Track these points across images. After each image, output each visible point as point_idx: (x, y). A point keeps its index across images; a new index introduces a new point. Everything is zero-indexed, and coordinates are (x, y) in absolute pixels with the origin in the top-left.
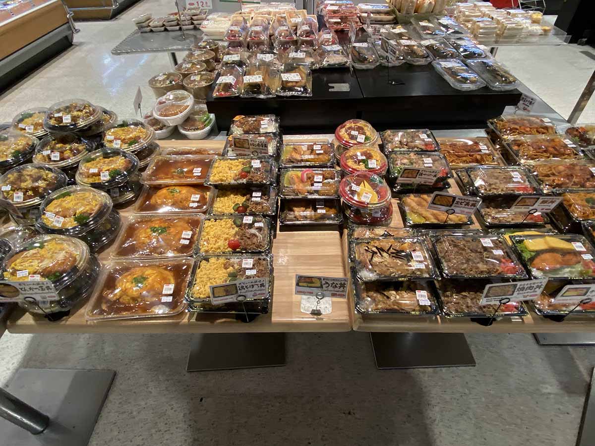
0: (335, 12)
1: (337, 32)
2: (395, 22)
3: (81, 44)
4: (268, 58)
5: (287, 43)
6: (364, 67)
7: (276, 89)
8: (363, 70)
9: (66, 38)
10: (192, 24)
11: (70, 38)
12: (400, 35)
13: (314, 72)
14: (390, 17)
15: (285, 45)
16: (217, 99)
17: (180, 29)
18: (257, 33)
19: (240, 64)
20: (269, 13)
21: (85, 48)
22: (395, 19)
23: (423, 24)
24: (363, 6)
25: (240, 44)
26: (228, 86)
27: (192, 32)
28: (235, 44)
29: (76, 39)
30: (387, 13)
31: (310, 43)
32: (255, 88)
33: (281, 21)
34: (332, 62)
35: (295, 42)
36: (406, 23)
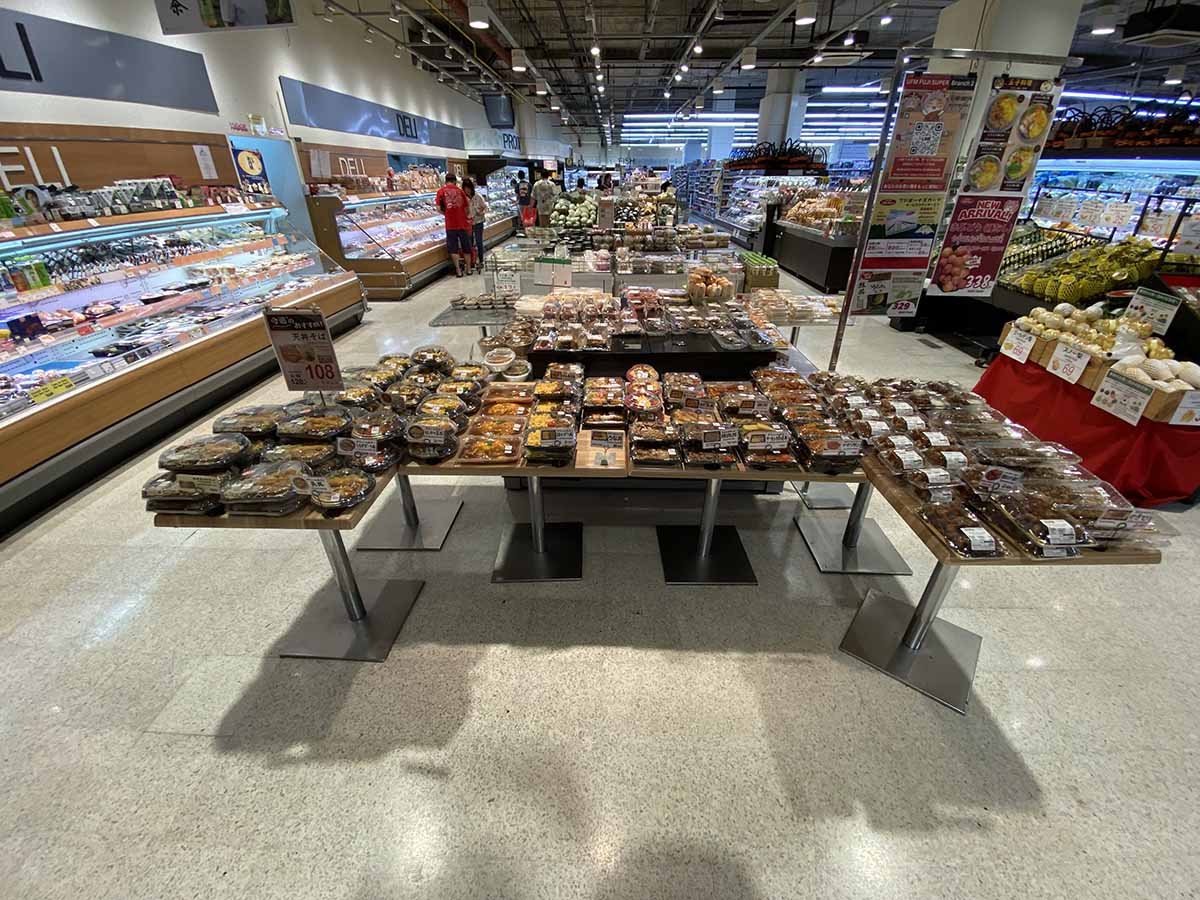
0: (636, 295)
1: (637, 310)
2: (690, 304)
3: (370, 323)
4: (577, 326)
5: (594, 316)
6: (655, 334)
7: (583, 346)
8: (653, 337)
9: (356, 316)
10: (504, 303)
11: (359, 317)
12: (691, 313)
13: (613, 337)
14: (685, 300)
15: (592, 318)
16: (537, 351)
17: (493, 308)
18: (567, 308)
19: (554, 329)
20: (578, 296)
21: (373, 327)
22: (690, 301)
23: (710, 305)
24: (661, 291)
25: (553, 317)
26: (545, 343)
27: (504, 311)
28: (549, 317)
29: (366, 317)
30: (683, 297)
31: (613, 318)
32: (567, 344)
33: (589, 301)
34: (629, 330)
35: (600, 316)
36: (698, 305)
